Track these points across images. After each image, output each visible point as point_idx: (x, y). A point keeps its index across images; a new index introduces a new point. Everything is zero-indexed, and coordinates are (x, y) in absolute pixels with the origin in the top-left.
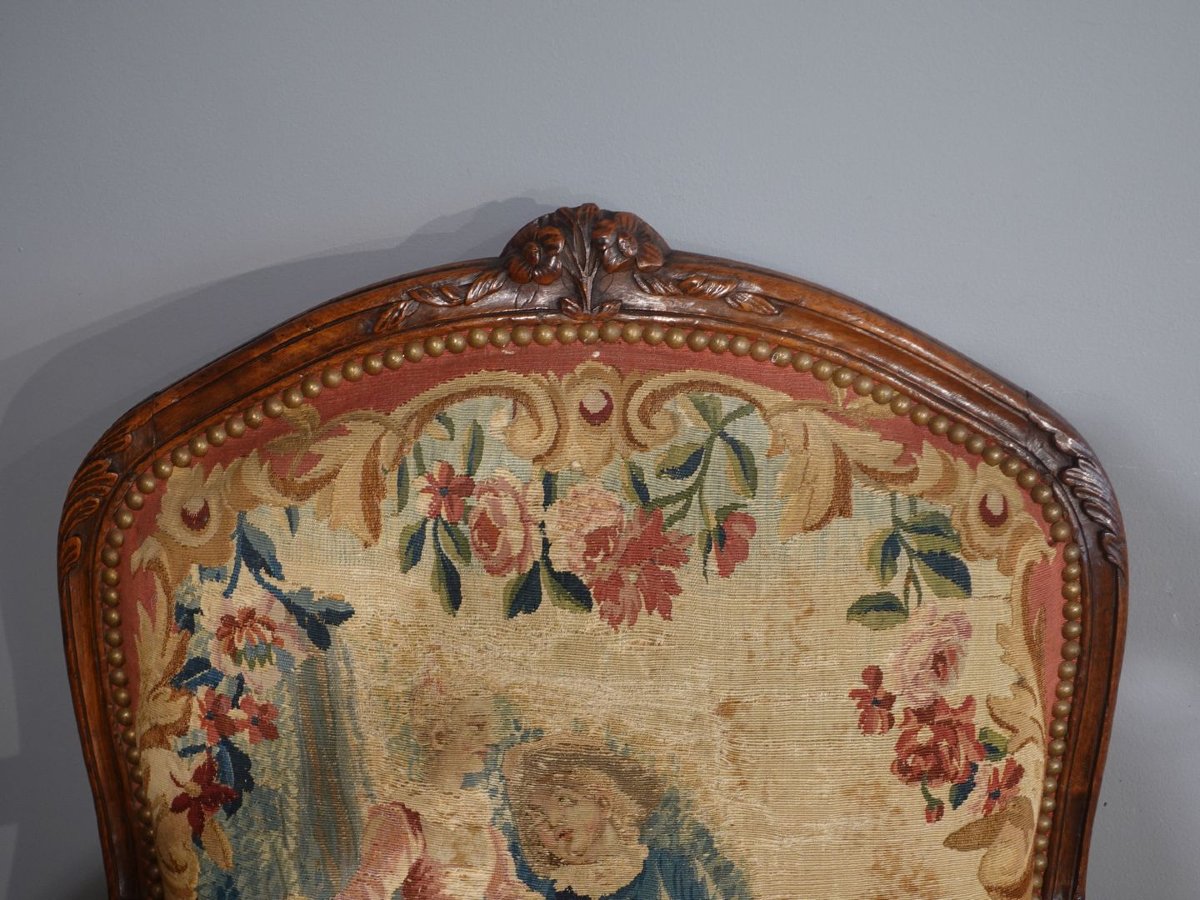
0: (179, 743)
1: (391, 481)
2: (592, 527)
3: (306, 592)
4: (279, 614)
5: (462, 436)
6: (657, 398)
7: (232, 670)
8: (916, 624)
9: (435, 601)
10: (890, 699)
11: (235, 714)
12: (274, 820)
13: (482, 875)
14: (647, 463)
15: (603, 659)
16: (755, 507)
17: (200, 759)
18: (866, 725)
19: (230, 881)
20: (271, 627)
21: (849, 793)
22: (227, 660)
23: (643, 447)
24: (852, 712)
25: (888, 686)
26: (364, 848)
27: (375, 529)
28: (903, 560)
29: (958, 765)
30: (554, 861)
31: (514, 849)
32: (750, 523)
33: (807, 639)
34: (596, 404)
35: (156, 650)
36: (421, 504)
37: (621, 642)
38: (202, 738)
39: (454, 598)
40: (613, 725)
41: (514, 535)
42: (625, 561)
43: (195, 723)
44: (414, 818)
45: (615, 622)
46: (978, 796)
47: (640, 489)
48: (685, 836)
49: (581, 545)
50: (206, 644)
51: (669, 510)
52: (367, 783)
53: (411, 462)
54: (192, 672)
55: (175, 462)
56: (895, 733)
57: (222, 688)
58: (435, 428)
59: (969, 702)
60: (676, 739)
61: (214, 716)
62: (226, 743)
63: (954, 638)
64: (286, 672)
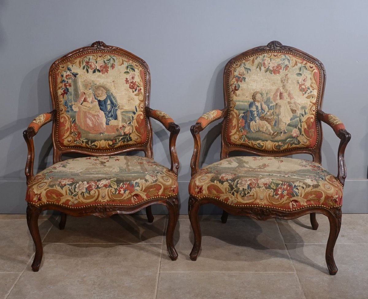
0: (61, 88)
1: (82, 62)
2: (100, 65)
3: (74, 72)
4: (71, 74)
5: (88, 58)
6: (106, 55)
7: (67, 80)
8: (130, 74)
9: (86, 72)
10: (128, 81)
11: (67, 85)
12: (71, 95)
13: (91, 99)
14: (105, 60)
15: (102, 77)
16: (115, 63)
17: (64, 89)
18: (126, 83)
19: (66, 101)
20: (70, 76)
21: (125, 89)
22: (66, 79)
23: (105, 59)
24: (125, 82)
25: (128, 80)
26: (80, 97)
27: (80, 66)
28: (129, 68)
29: (135, 87)
30: (98, 97)
31: (94, 96)
32: (115, 65)
33: (120, 75)
34: (100, 56)
35: (59, 80)
36: (85, 64)
37: (103, 75)
38: (64, 88)
39: (88, 72)
40: (103, 83)
41: (93, 66)
42: (103, 68)
43: (63, 86)
44: (84, 93)
45: (103, 74)
46: (137, 91)
47: (104, 62)
48: (110, 94)
49: (100, 67)
50: (64, 78)
51: (107, 64)
52: (80, 90)
53: (83, 61)
54: (63, 81)
55: (61, 65)
56: (129, 84)
57: (66, 82)
58: (86, 58)
59: (136, 82)
60: (109, 84)
61: (65, 85)
62: (66, 88)
63: (134, 76)
64: (72, 80)
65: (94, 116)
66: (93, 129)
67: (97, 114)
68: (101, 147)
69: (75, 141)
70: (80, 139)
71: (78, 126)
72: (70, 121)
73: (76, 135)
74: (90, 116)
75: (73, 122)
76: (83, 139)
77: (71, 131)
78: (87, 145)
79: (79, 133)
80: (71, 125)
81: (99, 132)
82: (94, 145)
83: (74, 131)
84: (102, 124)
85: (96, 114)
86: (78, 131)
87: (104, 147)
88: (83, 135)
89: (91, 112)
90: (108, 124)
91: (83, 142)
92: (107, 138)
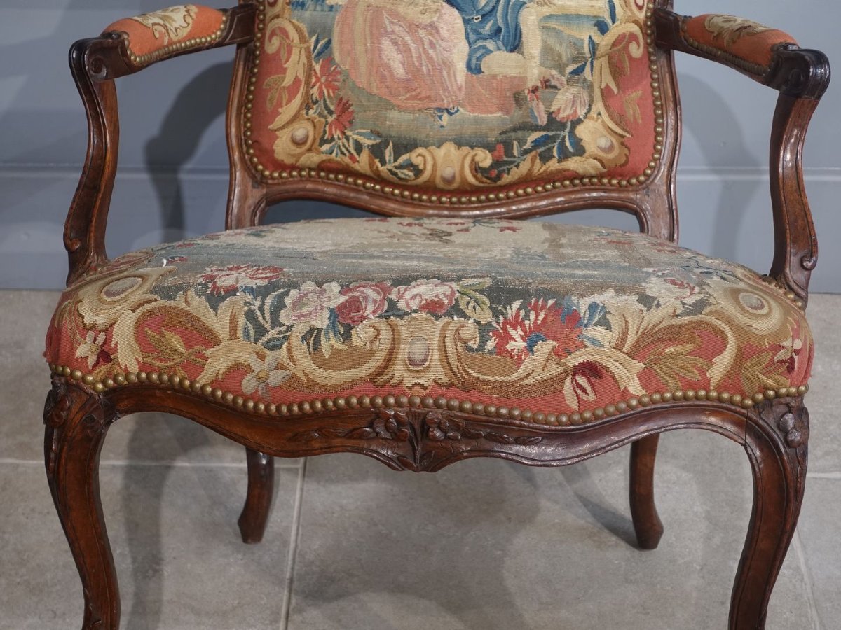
65: (413, 27)
66: (408, 91)
67: (428, 22)
68: (438, 174)
69: (323, 141)
70: (348, 133)
71: (340, 73)
72: (308, 49)
73: (331, 113)
74: (397, 29)
75: (319, 54)
76: (358, 134)
77: (307, 92)
78: (377, 161)
79: (344, 106)
80: (310, 67)
81: (435, 105)
82: (410, 165)
83: (321, 93)
84: (448, 65)
85: (426, 19)
86: (341, 94)
87: (454, 177)
88: (359, 117)
89: (401, 9)
90: (479, 71)
91: (359, 147)
92: (468, 131)
